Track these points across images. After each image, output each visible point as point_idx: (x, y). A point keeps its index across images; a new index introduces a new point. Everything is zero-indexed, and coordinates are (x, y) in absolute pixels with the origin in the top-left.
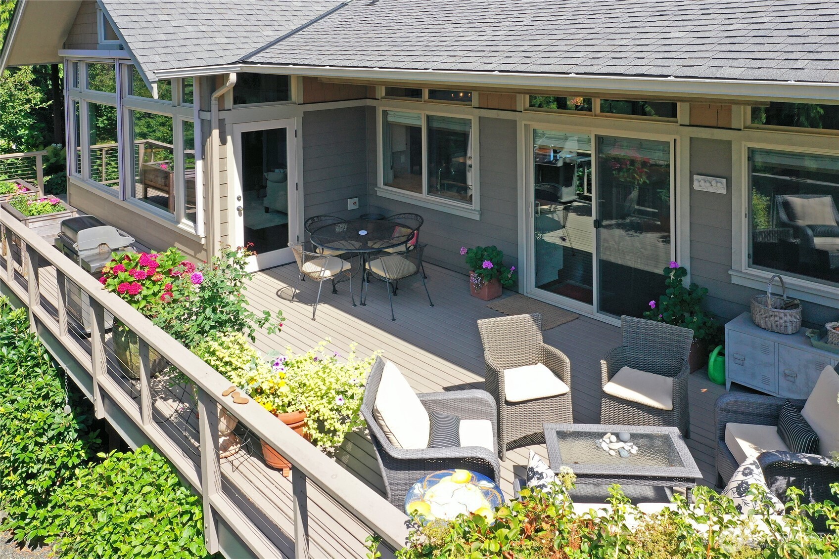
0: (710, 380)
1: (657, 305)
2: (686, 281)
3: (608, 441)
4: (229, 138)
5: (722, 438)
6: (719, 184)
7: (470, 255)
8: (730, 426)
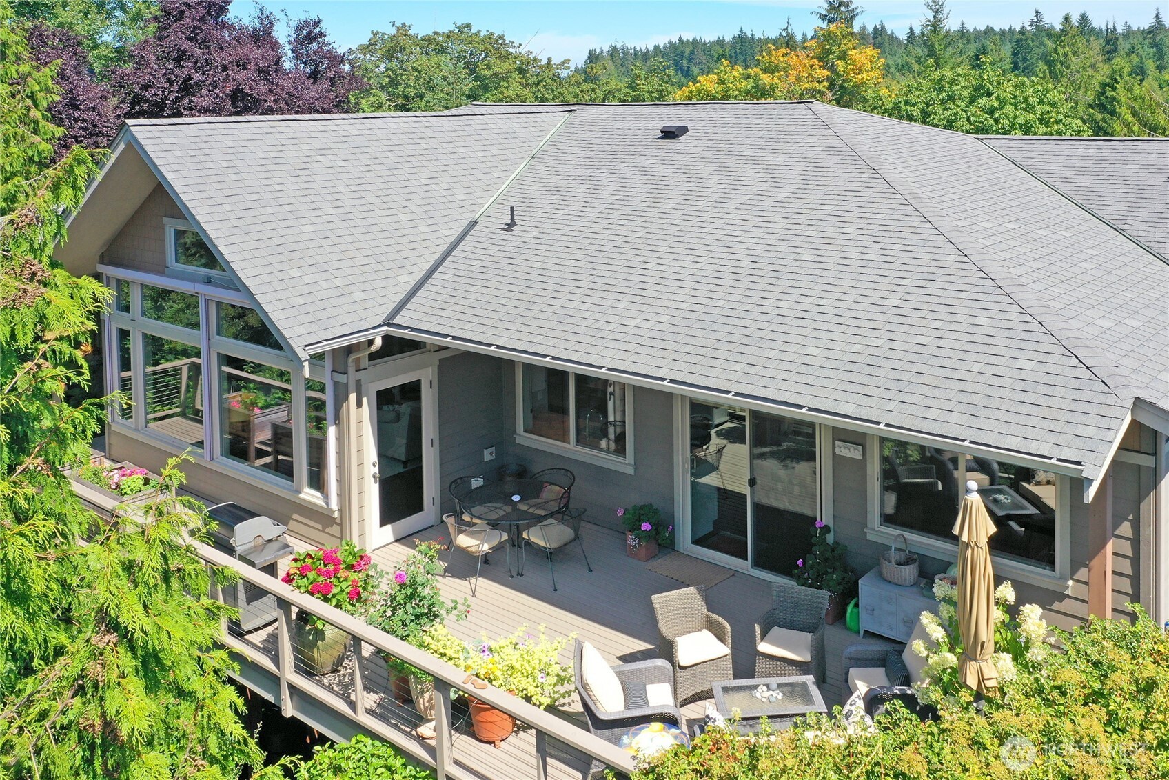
0: (848, 630)
1: (804, 563)
2: (830, 538)
3: (760, 691)
4: (365, 400)
5: (847, 680)
6: (856, 451)
7: (627, 516)
8: (853, 671)
